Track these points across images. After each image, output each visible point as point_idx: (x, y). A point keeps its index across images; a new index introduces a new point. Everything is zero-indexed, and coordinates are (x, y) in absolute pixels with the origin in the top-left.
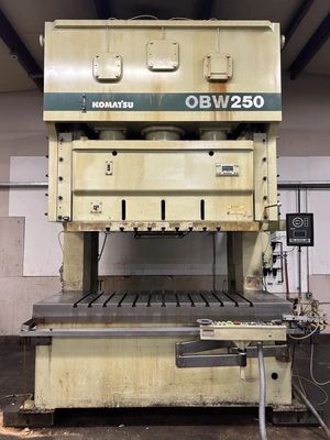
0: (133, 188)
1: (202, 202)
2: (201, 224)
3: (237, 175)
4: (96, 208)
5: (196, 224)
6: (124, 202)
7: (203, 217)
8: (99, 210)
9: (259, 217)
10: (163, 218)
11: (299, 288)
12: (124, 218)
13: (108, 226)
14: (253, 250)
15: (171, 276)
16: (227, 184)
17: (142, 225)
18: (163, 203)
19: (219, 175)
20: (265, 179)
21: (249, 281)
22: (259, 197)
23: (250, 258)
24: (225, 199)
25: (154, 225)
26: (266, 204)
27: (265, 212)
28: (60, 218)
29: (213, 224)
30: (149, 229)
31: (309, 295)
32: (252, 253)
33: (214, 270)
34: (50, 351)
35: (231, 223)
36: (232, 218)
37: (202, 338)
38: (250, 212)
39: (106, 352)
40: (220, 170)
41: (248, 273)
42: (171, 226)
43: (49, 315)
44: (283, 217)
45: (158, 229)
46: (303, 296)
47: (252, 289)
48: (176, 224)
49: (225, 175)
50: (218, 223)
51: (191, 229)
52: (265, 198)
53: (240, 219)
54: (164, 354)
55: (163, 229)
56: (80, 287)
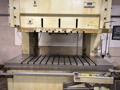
0: (46, 13)
1: (77, 20)
2: (76, 30)
3: (93, 7)
4: (30, 22)
5: (74, 30)
6: (42, 19)
7: (77, 27)
8: (31, 22)
9: (101, 27)
10: (59, 27)
11: (105, 52)
12: (42, 26)
13: (35, 30)
14: (95, 40)
15: (63, 47)
16: (89, 11)
17: (50, 30)
18: (60, 20)
19: (85, 7)
20: (106, 9)
21: (92, 52)
22: (102, 18)
23: (93, 43)
24: (87, 18)
25: (55, 30)
26: (105, 21)
27: (104, 25)
28: (15, 26)
29: (81, 30)
30: (53, 32)
31: (108, 54)
32: (94, 41)
33: (77, 45)
34: (13, 80)
35: (90, 30)
36: (90, 27)
37: (75, 81)
38: (98, 25)
39: (35, 81)
40: (86, 5)
41: (92, 49)
42: (63, 30)
43: (11, 67)
44: (112, 27)
45: (57, 32)
46: (106, 54)
47: (93, 55)
48: (65, 30)
49: (88, 7)
50: (83, 29)
51: (71, 32)
52: (105, 18)
53: (93, 28)
54: (58, 83)
55: (59, 32)
56: (28, 52)
